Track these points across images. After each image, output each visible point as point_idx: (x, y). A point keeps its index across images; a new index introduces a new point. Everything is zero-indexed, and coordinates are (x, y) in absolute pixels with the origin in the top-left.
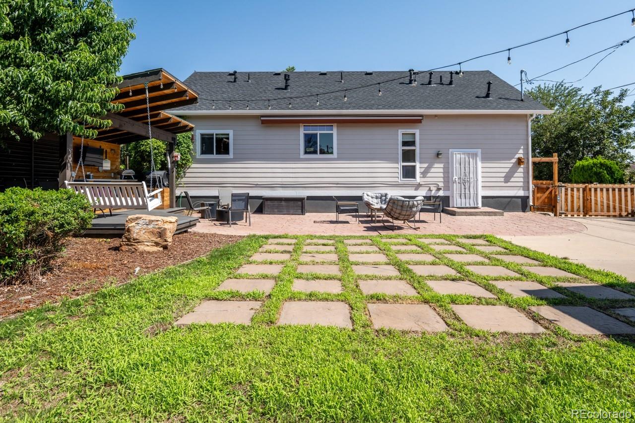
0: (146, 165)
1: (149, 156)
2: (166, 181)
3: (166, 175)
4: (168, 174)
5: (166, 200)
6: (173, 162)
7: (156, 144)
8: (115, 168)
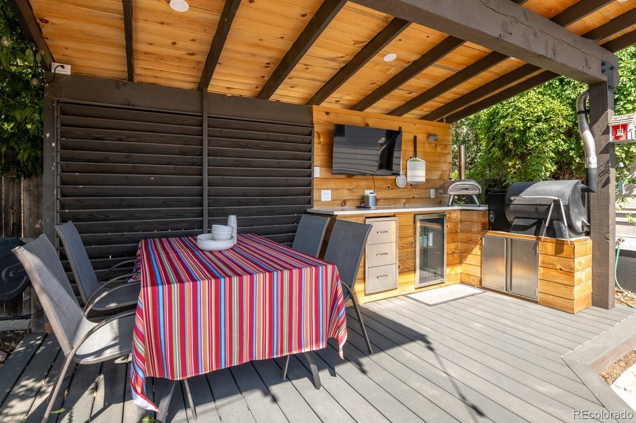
0: (514, 166)
1: (522, 141)
2: (580, 214)
3: (578, 195)
4: (587, 191)
5: (580, 281)
6: (606, 150)
7: (540, 107)
8: (436, 177)
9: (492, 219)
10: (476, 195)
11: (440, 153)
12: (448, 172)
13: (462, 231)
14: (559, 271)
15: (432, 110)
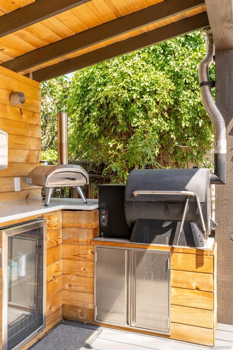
8: (22, 160)
9: (104, 221)
10: (81, 187)
11: (26, 123)
12: (37, 152)
13: (64, 242)
14: (196, 291)
15: (17, 54)
